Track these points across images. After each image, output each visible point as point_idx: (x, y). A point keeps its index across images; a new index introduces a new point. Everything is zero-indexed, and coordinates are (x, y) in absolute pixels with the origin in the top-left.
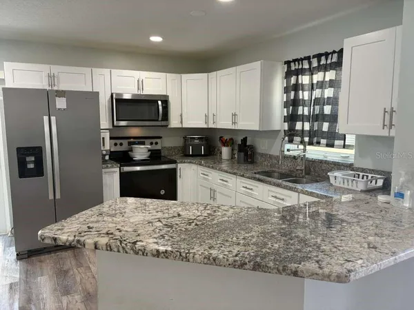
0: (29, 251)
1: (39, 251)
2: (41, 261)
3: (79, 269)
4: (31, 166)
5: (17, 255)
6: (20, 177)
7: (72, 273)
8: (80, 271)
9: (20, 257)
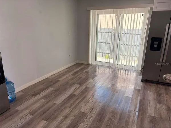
0: (146, 80)
1: (150, 81)
2: (150, 86)
3: (167, 95)
4: (156, 46)
5: (142, 80)
6: (150, 50)
7: (163, 95)
8: (167, 97)
9: (143, 81)
